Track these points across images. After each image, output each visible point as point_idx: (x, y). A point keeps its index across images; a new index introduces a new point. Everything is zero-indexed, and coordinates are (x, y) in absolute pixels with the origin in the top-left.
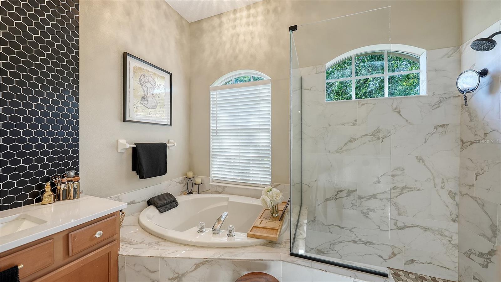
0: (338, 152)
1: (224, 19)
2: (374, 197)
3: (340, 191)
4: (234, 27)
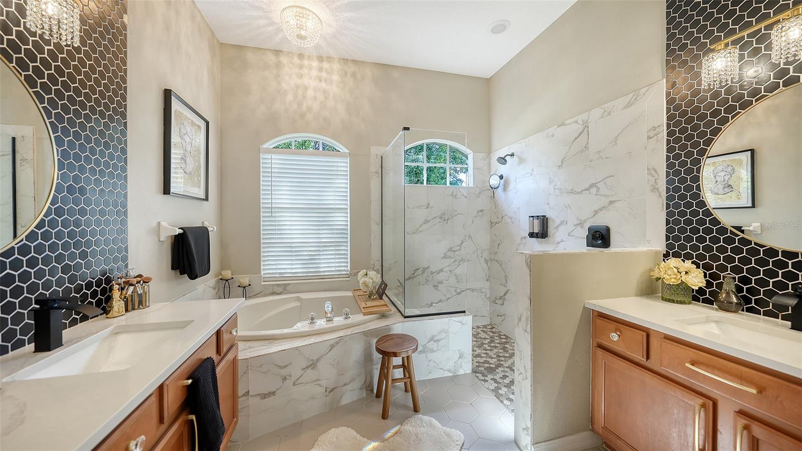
0: (415, 233)
1: (284, 59)
2: (441, 270)
3: (417, 270)
4: (301, 76)
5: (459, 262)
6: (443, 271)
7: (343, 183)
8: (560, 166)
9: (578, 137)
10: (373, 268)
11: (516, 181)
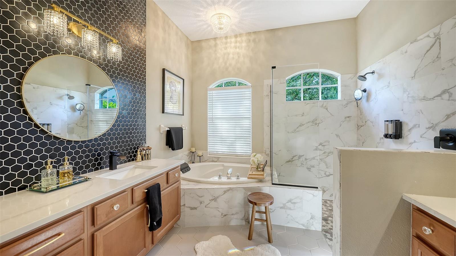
0: (293, 132)
1: (218, 42)
2: (314, 158)
3: (295, 156)
4: (226, 48)
5: (329, 154)
6: (314, 159)
7: (248, 103)
8: (413, 77)
9: (430, 50)
10: (265, 153)
11: (376, 93)
